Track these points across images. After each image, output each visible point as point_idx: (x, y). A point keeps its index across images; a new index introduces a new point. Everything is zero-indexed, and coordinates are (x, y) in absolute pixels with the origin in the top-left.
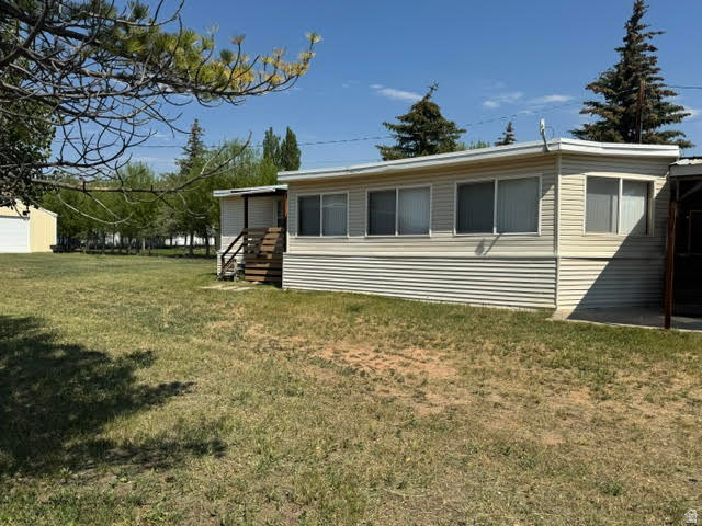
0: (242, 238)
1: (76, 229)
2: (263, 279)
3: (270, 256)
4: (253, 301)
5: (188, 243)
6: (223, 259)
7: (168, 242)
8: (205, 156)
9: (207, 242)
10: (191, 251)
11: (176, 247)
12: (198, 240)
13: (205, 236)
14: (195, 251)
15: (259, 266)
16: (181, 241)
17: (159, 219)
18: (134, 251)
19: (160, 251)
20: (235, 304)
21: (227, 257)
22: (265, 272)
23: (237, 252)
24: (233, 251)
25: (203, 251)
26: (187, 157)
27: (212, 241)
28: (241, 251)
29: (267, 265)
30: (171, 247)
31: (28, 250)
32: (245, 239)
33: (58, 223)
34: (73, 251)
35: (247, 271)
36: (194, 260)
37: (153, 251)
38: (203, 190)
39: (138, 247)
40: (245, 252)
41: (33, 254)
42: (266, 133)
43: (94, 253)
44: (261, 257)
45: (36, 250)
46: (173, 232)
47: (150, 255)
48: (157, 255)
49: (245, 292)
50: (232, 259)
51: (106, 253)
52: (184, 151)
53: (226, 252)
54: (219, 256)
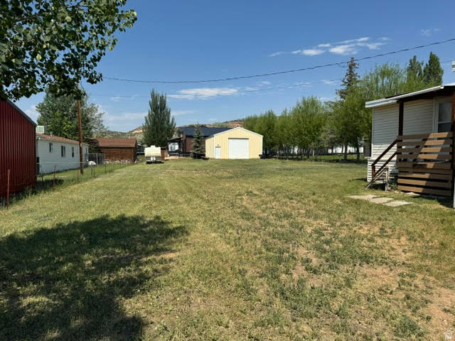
0: (395, 147)
1: (273, 145)
2: (420, 190)
3: (430, 165)
4: (419, 228)
5: (344, 152)
6: (373, 167)
7: (330, 151)
8: (358, 85)
9: (358, 150)
10: (345, 157)
11: (336, 154)
12: (351, 149)
13: (357, 146)
14: (349, 157)
15: (415, 175)
16: (339, 150)
17: (323, 135)
18: (306, 157)
19: (323, 157)
20: (393, 230)
21: (379, 165)
22: (423, 183)
23: (389, 160)
24: (386, 158)
25: (355, 157)
26: (344, 88)
27: (361, 150)
28: (395, 158)
29: (427, 176)
30: (332, 154)
31: (247, 157)
32: (399, 147)
33: (264, 141)
34: (272, 157)
35: (400, 181)
36: (348, 165)
37: (319, 157)
38: (356, 109)
39: (308, 155)
40: (399, 160)
41: (250, 160)
42: (411, 61)
43: (282, 159)
44: (418, 167)
45: (251, 157)
46: (333, 144)
47: (316, 160)
48: (321, 160)
49: (402, 209)
50: (384, 168)
51: (289, 159)
52: (343, 83)
53: (378, 160)
54: (370, 164)
